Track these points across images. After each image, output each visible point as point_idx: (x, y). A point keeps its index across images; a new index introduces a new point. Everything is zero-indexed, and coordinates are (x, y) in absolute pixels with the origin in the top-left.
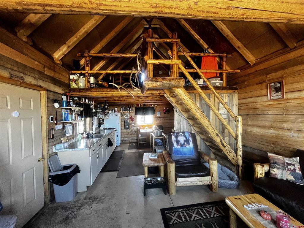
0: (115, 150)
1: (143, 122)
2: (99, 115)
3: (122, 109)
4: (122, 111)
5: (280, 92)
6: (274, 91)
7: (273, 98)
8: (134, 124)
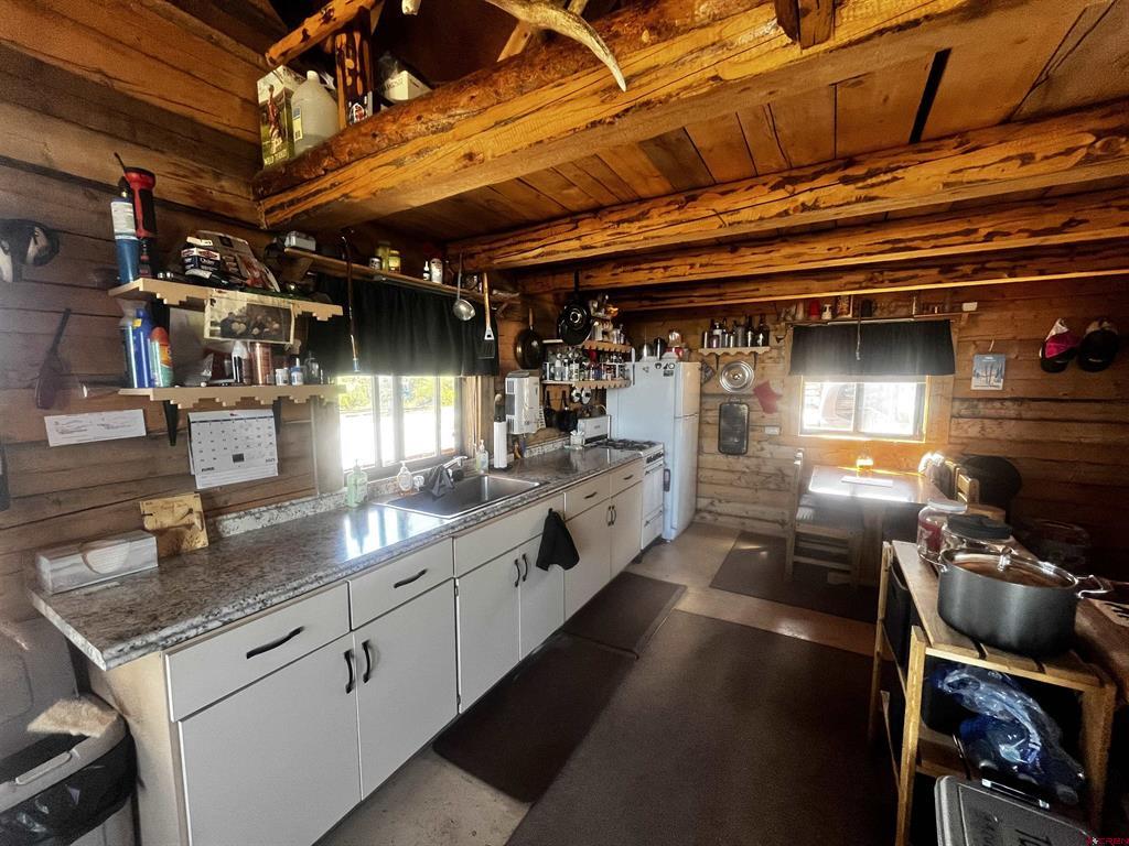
0: (640, 570)
1: (849, 417)
2: (558, 364)
3: (711, 337)
4: (705, 351)
8: (776, 431)
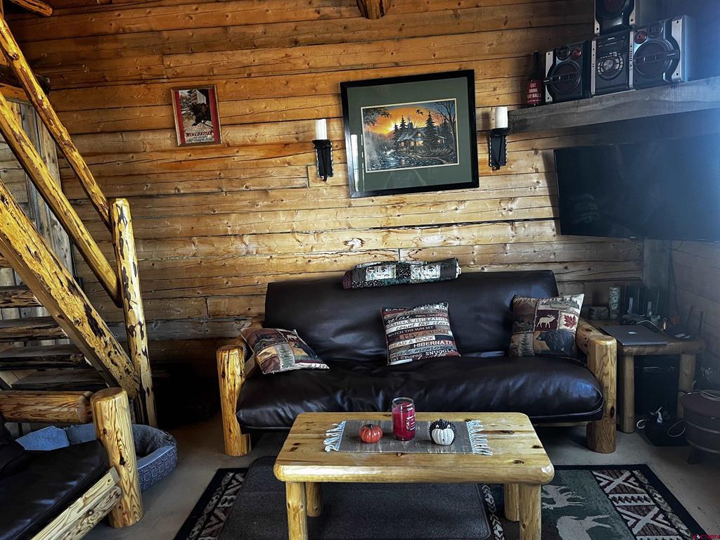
5: (207, 123)
6: (192, 118)
7: (190, 140)
